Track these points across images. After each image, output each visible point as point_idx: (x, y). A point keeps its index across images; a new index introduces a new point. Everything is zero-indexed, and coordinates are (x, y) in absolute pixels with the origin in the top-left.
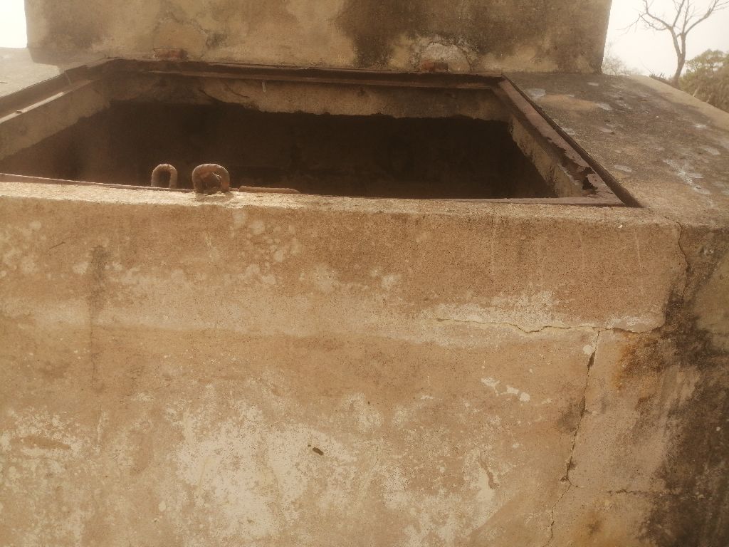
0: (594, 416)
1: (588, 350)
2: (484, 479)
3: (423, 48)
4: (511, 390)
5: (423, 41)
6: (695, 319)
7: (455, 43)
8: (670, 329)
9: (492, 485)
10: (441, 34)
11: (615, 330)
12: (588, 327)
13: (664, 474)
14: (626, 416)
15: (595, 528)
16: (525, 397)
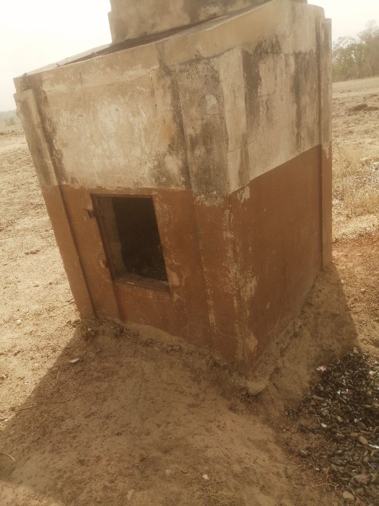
0: (156, 93)
1: (151, 76)
2: (143, 112)
3: (208, 10)
4: (142, 89)
5: (208, 8)
6: (165, 64)
7: (217, 5)
8: (162, 67)
9: (145, 113)
10: (213, 3)
11: (153, 70)
12: (149, 70)
13: (172, 104)
14: (161, 91)
15: (164, 121)
16: (144, 90)
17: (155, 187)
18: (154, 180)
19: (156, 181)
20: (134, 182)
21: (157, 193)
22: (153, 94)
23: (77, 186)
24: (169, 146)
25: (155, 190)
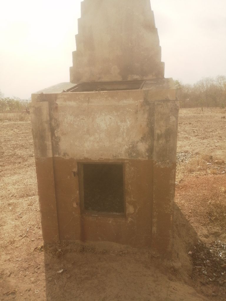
0: (139, 112)
2: (128, 121)
3: (133, 77)
6: (147, 100)
7: (138, 75)
8: (145, 101)
10: (136, 74)
11: (139, 102)
12: (136, 102)
13: (147, 118)
14: (142, 112)
16: (131, 110)
17: (128, 158)
18: (128, 155)
19: (129, 155)
20: (113, 155)
21: (128, 161)
22: (136, 112)
23: (67, 158)
24: (142, 138)
25: (127, 160)
